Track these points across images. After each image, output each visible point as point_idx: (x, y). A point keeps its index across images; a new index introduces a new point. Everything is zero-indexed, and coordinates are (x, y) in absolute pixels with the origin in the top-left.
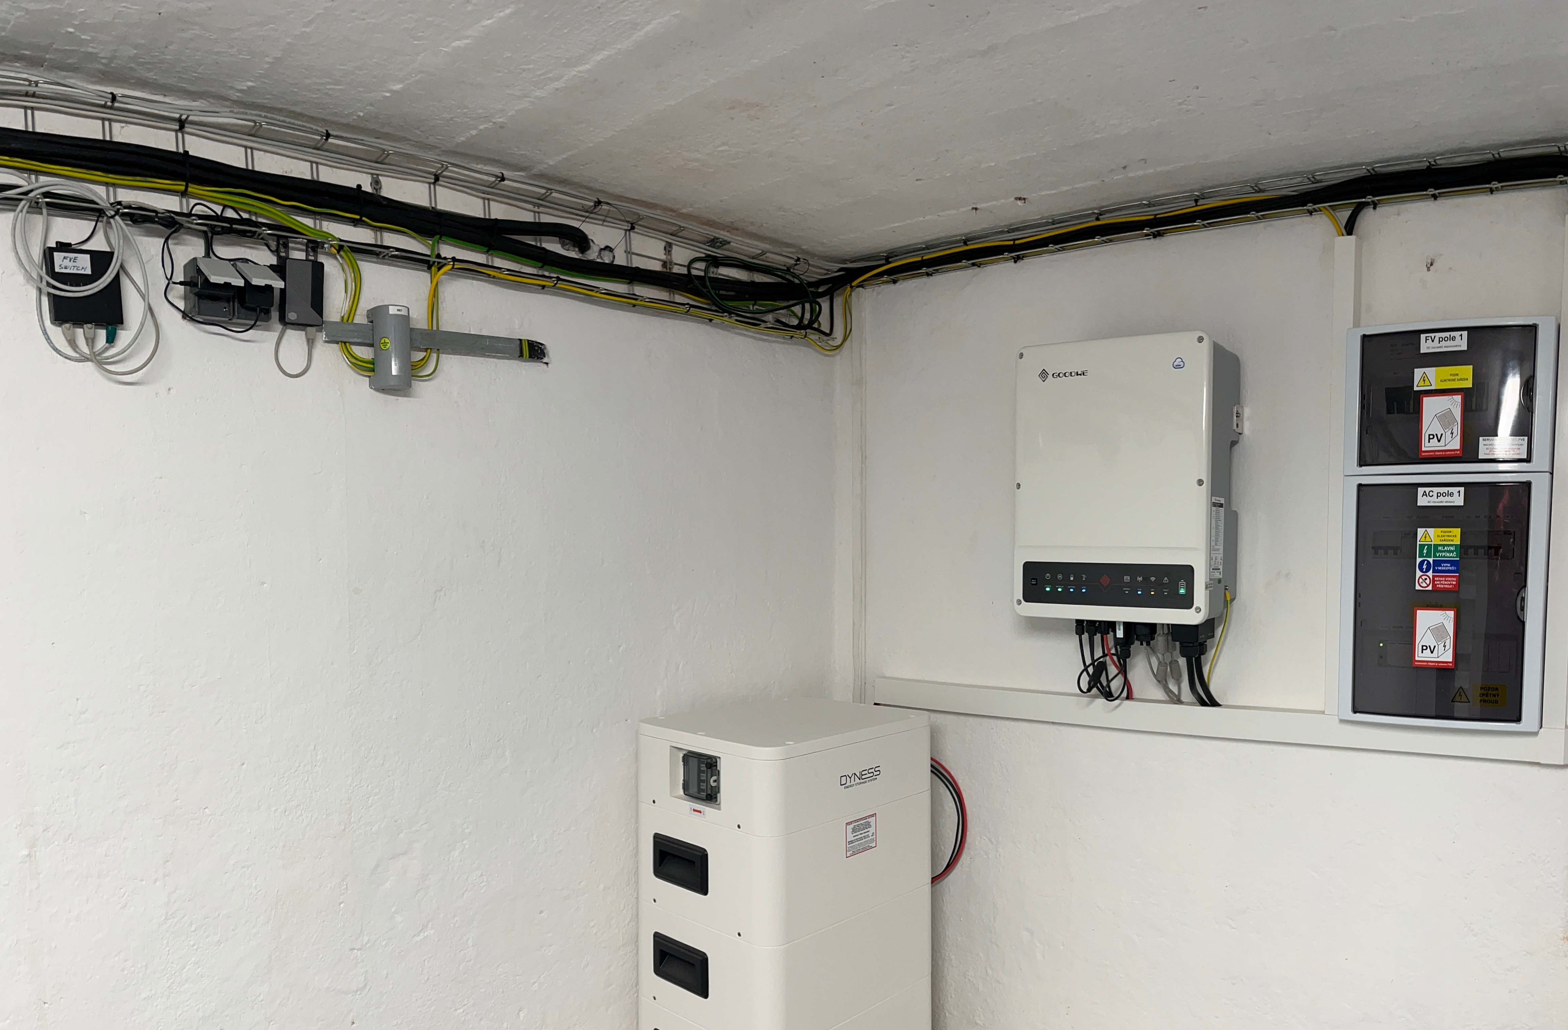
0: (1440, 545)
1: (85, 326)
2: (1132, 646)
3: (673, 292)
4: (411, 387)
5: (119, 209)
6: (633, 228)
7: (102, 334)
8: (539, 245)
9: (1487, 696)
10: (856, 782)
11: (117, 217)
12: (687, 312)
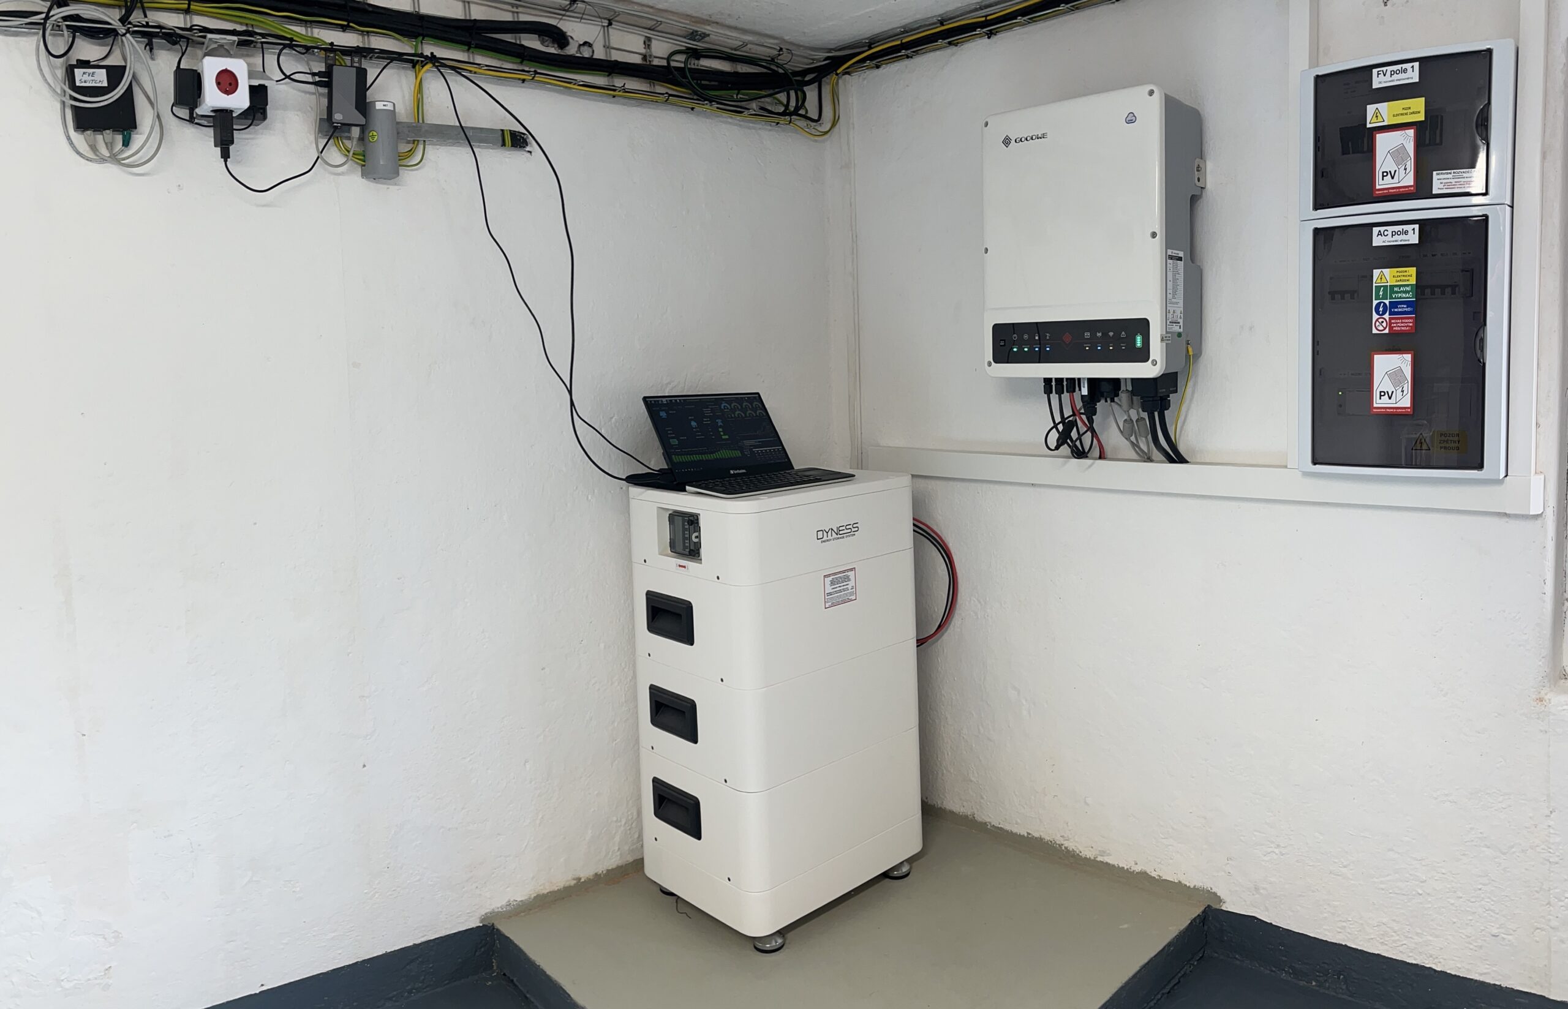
0: (1396, 286)
1: (104, 132)
2: (1098, 404)
3: (654, 83)
4: (399, 175)
5: (129, 28)
6: (610, 24)
7: (119, 138)
8: (518, 42)
9: (1447, 443)
10: (833, 537)
11: (128, 35)
12: (666, 101)
